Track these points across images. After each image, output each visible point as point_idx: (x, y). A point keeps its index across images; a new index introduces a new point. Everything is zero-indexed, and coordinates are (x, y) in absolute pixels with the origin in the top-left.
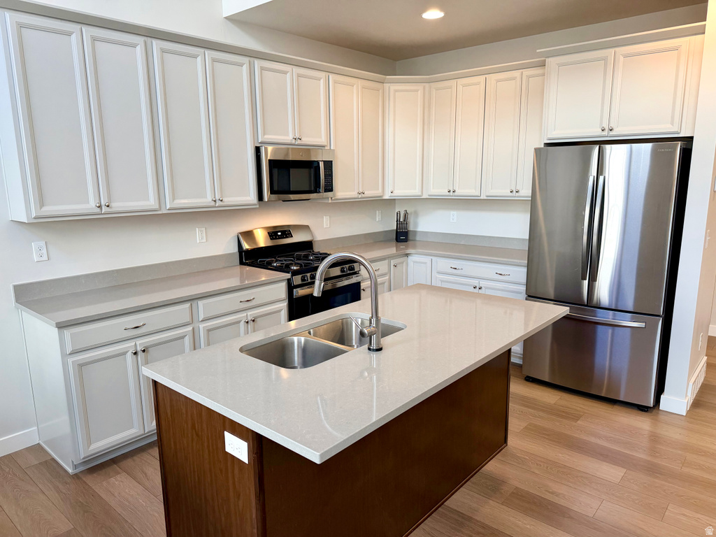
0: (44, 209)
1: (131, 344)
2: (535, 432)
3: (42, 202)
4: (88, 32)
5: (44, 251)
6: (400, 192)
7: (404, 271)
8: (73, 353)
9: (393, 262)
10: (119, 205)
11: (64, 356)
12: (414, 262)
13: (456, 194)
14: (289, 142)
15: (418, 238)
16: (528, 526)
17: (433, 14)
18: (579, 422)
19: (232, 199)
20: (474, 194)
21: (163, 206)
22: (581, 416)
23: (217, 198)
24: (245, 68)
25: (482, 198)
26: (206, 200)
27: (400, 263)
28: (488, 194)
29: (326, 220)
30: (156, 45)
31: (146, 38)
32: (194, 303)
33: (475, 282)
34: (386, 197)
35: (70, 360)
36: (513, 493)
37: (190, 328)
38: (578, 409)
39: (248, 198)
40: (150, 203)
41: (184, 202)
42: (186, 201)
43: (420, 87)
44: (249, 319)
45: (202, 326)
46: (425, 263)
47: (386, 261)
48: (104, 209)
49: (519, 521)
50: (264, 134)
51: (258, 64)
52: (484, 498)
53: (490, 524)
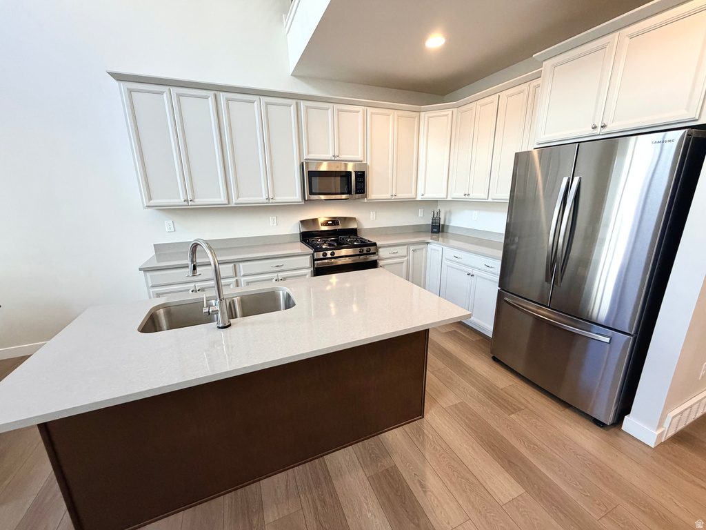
0: (151, 202)
1: (193, 285)
2: (461, 413)
3: (150, 199)
4: (175, 90)
5: (172, 226)
6: (430, 196)
7: (424, 255)
8: (153, 286)
9: (412, 248)
10: (199, 201)
11: (148, 288)
12: (432, 249)
13: (470, 197)
14: (329, 158)
15: (450, 231)
16: (369, 515)
17: (435, 41)
18: (512, 416)
19: (281, 198)
20: (481, 198)
21: (231, 202)
22: (520, 410)
23: (270, 197)
24: (293, 108)
25: (489, 200)
26: (262, 199)
27: (420, 249)
28: (493, 198)
29: (372, 215)
30: (222, 96)
31: (216, 92)
32: (237, 265)
33: (470, 271)
34: (419, 198)
35: (151, 290)
36: (387, 470)
37: (234, 280)
38: (523, 401)
39: (295, 198)
40: (222, 199)
41: (245, 199)
42: (246, 199)
43: (449, 112)
44: (280, 278)
45: (243, 279)
46: (438, 251)
47: (406, 247)
48: (190, 203)
49: (367, 504)
50: (308, 153)
51: (303, 104)
52: (358, 465)
53: (340, 496)
